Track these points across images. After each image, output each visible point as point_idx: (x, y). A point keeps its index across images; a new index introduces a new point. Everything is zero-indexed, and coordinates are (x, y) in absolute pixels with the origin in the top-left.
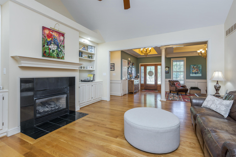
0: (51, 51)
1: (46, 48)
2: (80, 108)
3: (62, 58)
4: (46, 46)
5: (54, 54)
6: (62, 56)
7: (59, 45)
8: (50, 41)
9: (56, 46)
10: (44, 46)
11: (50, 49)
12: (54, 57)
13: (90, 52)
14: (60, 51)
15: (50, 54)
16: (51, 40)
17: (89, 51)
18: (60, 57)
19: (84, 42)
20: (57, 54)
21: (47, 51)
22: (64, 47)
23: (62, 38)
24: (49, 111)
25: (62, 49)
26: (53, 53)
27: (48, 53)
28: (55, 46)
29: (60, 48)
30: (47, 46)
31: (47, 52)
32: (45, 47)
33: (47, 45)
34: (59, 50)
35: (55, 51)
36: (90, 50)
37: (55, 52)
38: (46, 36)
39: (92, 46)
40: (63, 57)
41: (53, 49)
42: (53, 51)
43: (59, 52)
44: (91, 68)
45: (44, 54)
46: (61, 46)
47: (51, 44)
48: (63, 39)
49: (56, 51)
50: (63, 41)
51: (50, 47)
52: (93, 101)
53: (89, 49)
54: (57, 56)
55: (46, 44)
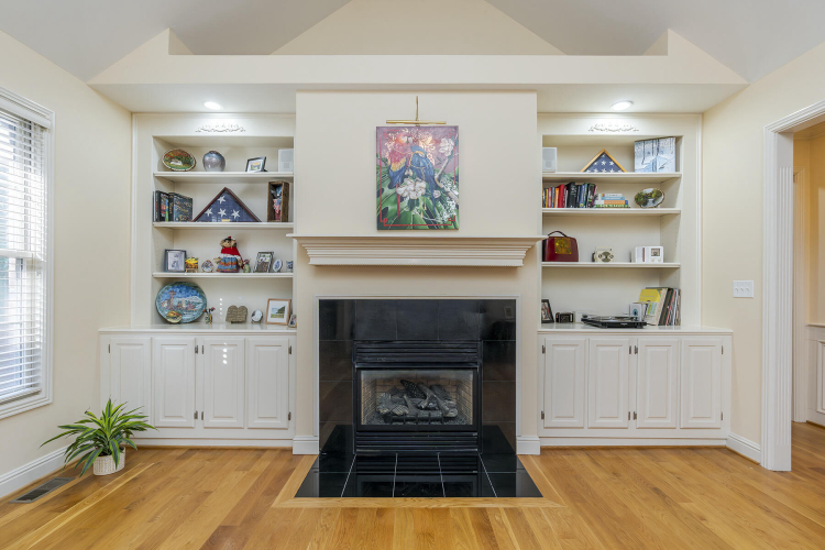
0: (404, 204)
1: (388, 197)
2: (543, 449)
3: (446, 227)
4: (387, 191)
5: (415, 212)
6: (446, 216)
7: (436, 177)
8: (400, 171)
9: (424, 184)
10: (380, 192)
11: (402, 199)
12: (415, 227)
13: (650, 173)
14: (441, 199)
15: (400, 217)
16: (406, 167)
17: (642, 168)
18: (439, 220)
19: (596, 133)
20: (428, 211)
21: (390, 208)
22: (456, 179)
23: (447, 146)
24: (408, 420)
25: (448, 190)
26: (411, 209)
27: (393, 213)
28: (418, 184)
29: (437, 188)
30: (391, 191)
31: (392, 210)
32: (383, 196)
33: (390, 187)
34: (437, 194)
35: (418, 204)
36: (649, 159)
37: (421, 206)
38: (387, 156)
39: (658, 139)
40: (452, 220)
41: (413, 196)
42: (413, 204)
43: (435, 205)
44: (656, 254)
45: (384, 220)
46: (444, 179)
47: (403, 181)
48: (451, 148)
49: (421, 203)
50: (449, 157)
51: (401, 190)
52: (632, 436)
53: (638, 161)
54: (428, 222)
55: (388, 182)
